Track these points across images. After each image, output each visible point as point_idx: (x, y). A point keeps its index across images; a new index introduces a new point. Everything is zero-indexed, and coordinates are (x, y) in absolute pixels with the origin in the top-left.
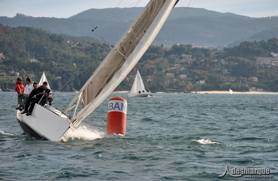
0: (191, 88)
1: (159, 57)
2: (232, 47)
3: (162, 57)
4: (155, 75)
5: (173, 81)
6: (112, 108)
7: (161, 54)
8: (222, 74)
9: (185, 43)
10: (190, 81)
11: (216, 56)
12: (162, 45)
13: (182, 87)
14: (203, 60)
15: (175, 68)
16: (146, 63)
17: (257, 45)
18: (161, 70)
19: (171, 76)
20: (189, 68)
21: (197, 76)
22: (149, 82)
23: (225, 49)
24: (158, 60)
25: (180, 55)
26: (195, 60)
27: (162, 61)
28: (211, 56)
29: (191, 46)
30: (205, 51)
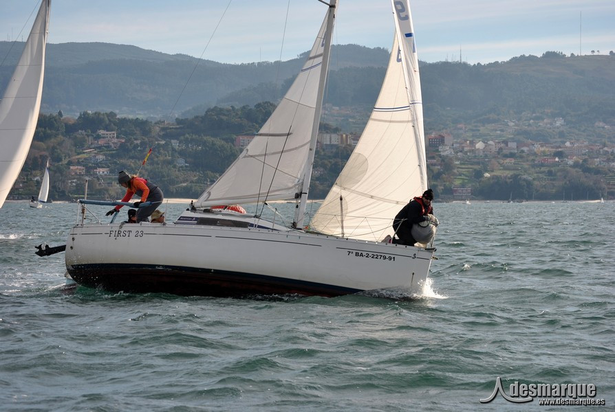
0: (117, 193)
1: (56, 136)
2: (190, 117)
3: (60, 136)
5: (84, 180)
7: (58, 130)
8: (175, 167)
9: (105, 109)
10: (115, 180)
11: (162, 133)
12: (60, 114)
13: (100, 191)
14: (139, 142)
15: (85, 156)
17: (237, 114)
18: (60, 160)
19: (78, 172)
20: (112, 156)
22: (38, 182)
23: (179, 121)
24: (52, 141)
25: (94, 131)
26: (123, 141)
27: (60, 144)
28: (153, 134)
29: (115, 115)
30: (142, 125)
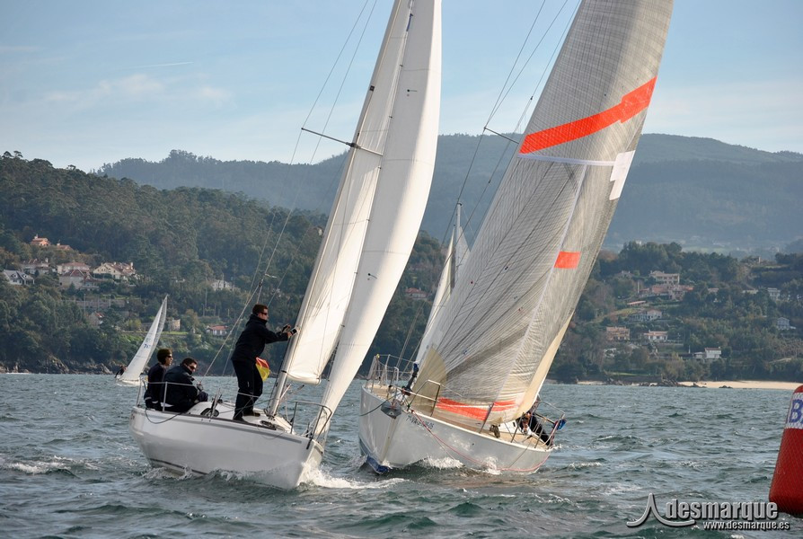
0: (679, 371)
5: (627, 349)
8: (773, 331)
9: (662, 238)
10: (677, 349)
11: (752, 278)
13: (651, 368)
14: (715, 290)
15: (630, 311)
19: (619, 336)
20: (673, 312)
21: (697, 334)
23: (781, 259)
25: (645, 273)
26: (691, 288)
28: (738, 278)
29: (679, 248)
30: (721, 264)
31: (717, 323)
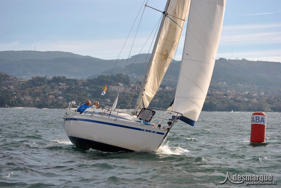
0: (66, 106)
1: (44, 84)
2: (92, 79)
3: (46, 85)
4: (42, 96)
5: (54, 101)
6: (259, 121)
7: (45, 82)
8: (87, 96)
9: (61, 75)
10: (65, 101)
11: (82, 84)
12: (46, 77)
13: (60, 105)
14: (74, 87)
15: (55, 92)
16: (35, 88)
17: (109, 78)
18: (46, 93)
19: (52, 98)
20: (64, 92)
21: (70, 97)
22: (38, 101)
23: (88, 80)
24: (43, 87)
25: (58, 83)
26: (68, 87)
27: (46, 87)
28: (79, 85)
29: (65, 77)
30: (75, 81)
31: (74, 95)
